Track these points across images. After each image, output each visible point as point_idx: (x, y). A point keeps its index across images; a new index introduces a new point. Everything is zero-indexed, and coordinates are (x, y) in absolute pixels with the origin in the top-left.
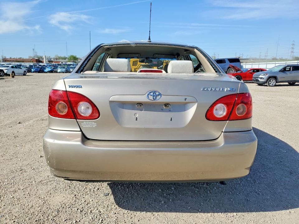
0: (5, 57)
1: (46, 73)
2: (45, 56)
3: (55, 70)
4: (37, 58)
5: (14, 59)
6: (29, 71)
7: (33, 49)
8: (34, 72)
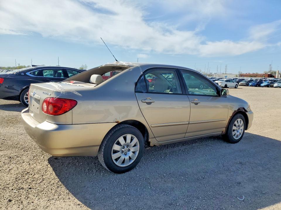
0: (241, 72)
1: (262, 87)
2: (279, 71)
3: (271, 84)
4: (270, 73)
5: (249, 74)
6: (247, 85)
7: (270, 65)
8: (251, 86)
